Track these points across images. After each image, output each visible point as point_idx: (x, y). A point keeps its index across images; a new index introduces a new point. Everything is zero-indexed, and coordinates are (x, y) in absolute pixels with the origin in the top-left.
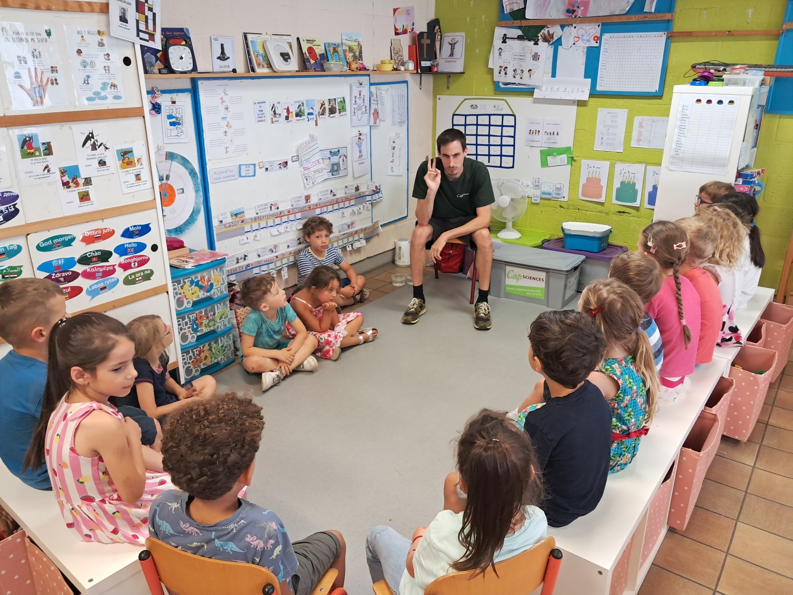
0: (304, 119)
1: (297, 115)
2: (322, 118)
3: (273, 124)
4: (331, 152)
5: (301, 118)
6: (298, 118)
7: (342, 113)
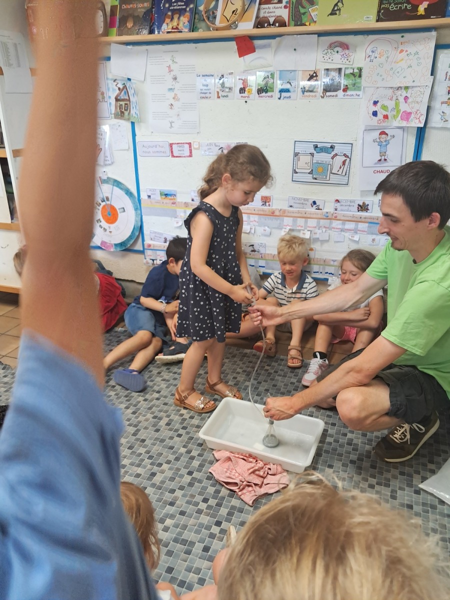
0: (272, 96)
1: (260, 91)
2: (309, 96)
3: (218, 100)
4: (316, 147)
5: (267, 95)
6: (264, 94)
7: (349, 93)
